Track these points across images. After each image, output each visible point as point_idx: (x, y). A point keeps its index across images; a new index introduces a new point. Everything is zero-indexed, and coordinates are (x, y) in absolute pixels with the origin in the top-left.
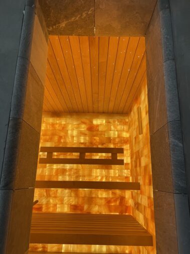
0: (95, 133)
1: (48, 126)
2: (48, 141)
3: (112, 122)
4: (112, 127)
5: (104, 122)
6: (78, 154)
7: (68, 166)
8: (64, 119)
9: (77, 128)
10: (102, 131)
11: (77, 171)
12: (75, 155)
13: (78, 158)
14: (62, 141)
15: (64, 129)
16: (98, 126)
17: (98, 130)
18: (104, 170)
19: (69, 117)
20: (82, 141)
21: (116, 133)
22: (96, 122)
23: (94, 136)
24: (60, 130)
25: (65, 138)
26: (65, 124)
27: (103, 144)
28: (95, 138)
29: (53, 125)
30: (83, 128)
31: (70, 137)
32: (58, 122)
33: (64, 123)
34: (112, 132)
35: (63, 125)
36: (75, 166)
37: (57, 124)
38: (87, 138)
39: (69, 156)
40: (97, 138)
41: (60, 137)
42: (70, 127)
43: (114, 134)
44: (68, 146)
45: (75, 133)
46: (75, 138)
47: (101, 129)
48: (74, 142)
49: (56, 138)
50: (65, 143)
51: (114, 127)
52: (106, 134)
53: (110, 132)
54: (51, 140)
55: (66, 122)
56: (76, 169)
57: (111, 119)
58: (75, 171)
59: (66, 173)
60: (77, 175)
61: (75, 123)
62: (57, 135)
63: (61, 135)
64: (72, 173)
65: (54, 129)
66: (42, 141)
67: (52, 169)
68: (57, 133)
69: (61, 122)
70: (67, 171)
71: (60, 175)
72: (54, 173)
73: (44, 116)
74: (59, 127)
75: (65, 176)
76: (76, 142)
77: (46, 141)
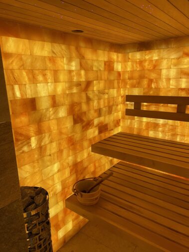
1: (135, 65)
2: (135, 87)
6: (176, 106)
7: (161, 121)
8: (156, 51)
9: (175, 65)
11: (174, 128)
12: (171, 108)
13: (175, 111)
14: (153, 86)
15: (156, 67)
19: (164, 46)
20: (183, 85)
24: (149, 70)
25: (157, 82)
26: (157, 61)
29: (141, 62)
30: (187, 63)
31: (164, 80)
32: (147, 57)
33: (156, 58)
35: (154, 62)
36: (170, 122)
37: (145, 60)
39: (162, 108)
41: (151, 81)
42: (165, 64)
44: (162, 94)
45: (173, 72)
46: (171, 82)
48: (171, 87)
49: (145, 82)
50: (158, 89)
54: (138, 85)
55: (159, 55)
56: (172, 125)
58: (170, 127)
59: (158, 128)
60: (174, 133)
61: (173, 57)
62: (146, 78)
63: (152, 78)
64: (167, 129)
65: (143, 69)
66: (128, 87)
67: (141, 122)
68: (146, 76)
69: (152, 57)
70: (159, 126)
71: (151, 130)
72: (144, 127)
73: (128, 51)
74: (148, 65)
75: (158, 132)
76: (173, 87)
77: (133, 86)
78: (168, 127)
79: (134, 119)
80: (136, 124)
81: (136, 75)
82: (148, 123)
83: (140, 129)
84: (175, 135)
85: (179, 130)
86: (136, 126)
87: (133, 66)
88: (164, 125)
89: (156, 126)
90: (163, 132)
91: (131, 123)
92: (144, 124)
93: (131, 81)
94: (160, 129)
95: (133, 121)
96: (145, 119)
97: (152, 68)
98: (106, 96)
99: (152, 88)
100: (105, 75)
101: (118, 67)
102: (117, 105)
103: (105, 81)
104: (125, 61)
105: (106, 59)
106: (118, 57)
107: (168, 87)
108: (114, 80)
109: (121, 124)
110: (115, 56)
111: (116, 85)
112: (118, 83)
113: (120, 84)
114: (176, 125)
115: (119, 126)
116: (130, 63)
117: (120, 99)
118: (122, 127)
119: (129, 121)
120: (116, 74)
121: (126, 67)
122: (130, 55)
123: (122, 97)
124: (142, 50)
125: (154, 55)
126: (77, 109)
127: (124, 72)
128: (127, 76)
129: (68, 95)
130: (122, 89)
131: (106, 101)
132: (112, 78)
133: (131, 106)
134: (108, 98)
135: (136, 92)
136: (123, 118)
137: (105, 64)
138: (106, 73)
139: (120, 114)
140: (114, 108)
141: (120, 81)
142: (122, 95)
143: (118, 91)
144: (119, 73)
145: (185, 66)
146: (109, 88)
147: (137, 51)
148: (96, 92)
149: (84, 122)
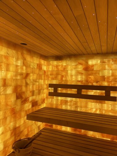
0: (90, 72)
1: (54, 68)
2: (54, 79)
3: (106, 62)
4: (107, 67)
5: (99, 62)
6: (76, 90)
7: (69, 99)
8: (65, 61)
9: (75, 69)
10: (96, 71)
11: (76, 103)
12: (74, 91)
13: (76, 93)
14: (64, 79)
15: (65, 69)
16: (93, 66)
17: (93, 69)
18: (98, 104)
19: (68, 59)
20: (79, 79)
21: (111, 71)
22: (91, 62)
23: (90, 75)
24: (61, 71)
25: (66, 77)
27: (97, 82)
28: (90, 76)
29: (57, 66)
30: (80, 68)
31: (69, 76)
32: (60, 64)
33: (65, 65)
34: (106, 71)
35: (64, 66)
36: (74, 99)
37: (59, 65)
38: (84, 77)
39: (69, 91)
40: (92, 77)
41: (62, 76)
42: (69, 68)
43: (109, 73)
44: (69, 83)
45: (74, 72)
46: (73, 77)
47: (95, 68)
48: (73, 80)
49: (59, 77)
50: (66, 81)
51: (108, 66)
52: (100, 73)
53: (105, 71)
54: (56, 78)
55: (66, 63)
56: (75, 101)
57: (106, 59)
58: (74, 102)
59: (68, 103)
60: (76, 106)
61: (73, 64)
62: (60, 74)
63: (63, 75)
64: (72, 104)
65: (58, 70)
66: (50, 79)
67: (58, 100)
68: (60, 73)
69: (63, 64)
70: (68, 102)
71: (64, 105)
72: (59, 103)
73: (50, 60)
74: (61, 68)
75: (67, 106)
76: (74, 80)
77: (53, 79)
78: (73, 102)
79: (53, 98)
80: (54, 101)
81: (55, 73)
82: (61, 100)
83: (57, 104)
84: (77, 107)
85: (79, 104)
86: (54, 103)
87: (53, 68)
88: (71, 101)
89: (66, 102)
90: (70, 105)
91: (52, 101)
92: (59, 101)
93: (52, 76)
94: (69, 104)
95: (53, 99)
96: (60, 98)
97: (63, 70)
98: (37, 84)
99: (63, 80)
100: (37, 71)
101: (45, 68)
102: (44, 90)
103: (37, 74)
104: (48, 65)
105: (38, 63)
106: (44, 63)
107: (72, 80)
108: (42, 75)
109: (46, 102)
110: (42, 62)
111: (43, 78)
112: (44, 77)
113: (45, 78)
114: (77, 101)
115: (44, 103)
116: (51, 67)
117: (45, 86)
118: (46, 104)
119: (50, 100)
120: (43, 72)
121: (49, 68)
122: (51, 62)
123: (46, 85)
124: (58, 60)
125: (64, 63)
126: (19, 90)
127: (48, 71)
128: (49, 73)
129: (14, 80)
130: (46, 81)
131: (37, 86)
132: (41, 73)
133: (52, 90)
134: (39, 85)
135: (54, 82)
136: (47, 98)
137: (37, 65)
138: (38, 70)
139: (45, 95)
140: (42, 91)
141: (45, 76)
142: (46, 84)
143: (44, 81)
144: (45, 72)
145: (80, 70)
146: (39, 79)
147: (55, 60)
148: (32, 80)
149: (23, 98)
